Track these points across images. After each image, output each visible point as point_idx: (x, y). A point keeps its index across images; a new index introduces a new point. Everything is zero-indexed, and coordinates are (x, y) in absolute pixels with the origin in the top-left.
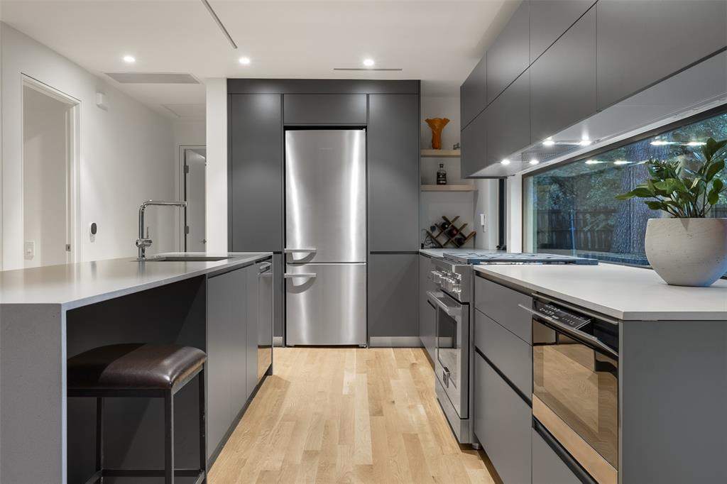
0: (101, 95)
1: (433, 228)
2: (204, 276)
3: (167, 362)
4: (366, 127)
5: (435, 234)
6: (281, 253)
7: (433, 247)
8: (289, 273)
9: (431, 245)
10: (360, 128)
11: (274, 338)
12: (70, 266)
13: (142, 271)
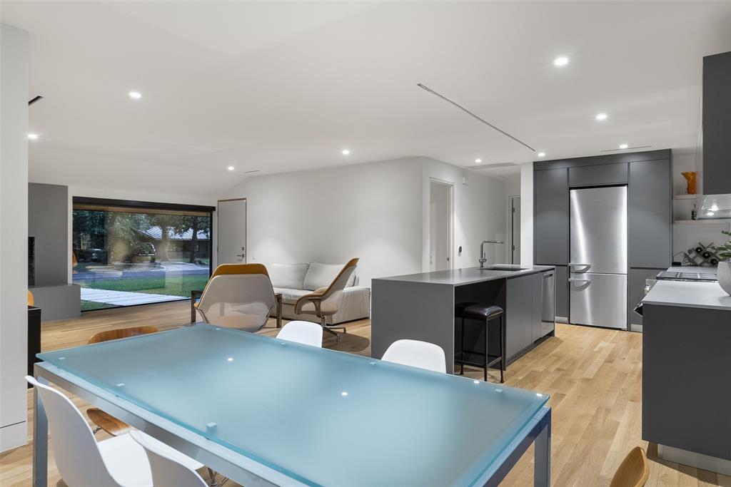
0: (464, 178)
1: (690, 252)
2: (505, 278)
3: (487, 309)
4: (627, 184)
5: (692, 256)
6: (567, 266)
7: (690, 266)
8: (572, 279)
9: (689, 264)
10: (624, 185)
11: (556, 317)
12: (449, 271)
13: (482, 274)
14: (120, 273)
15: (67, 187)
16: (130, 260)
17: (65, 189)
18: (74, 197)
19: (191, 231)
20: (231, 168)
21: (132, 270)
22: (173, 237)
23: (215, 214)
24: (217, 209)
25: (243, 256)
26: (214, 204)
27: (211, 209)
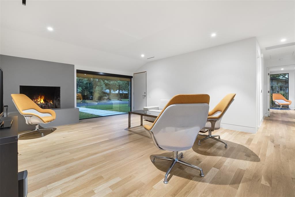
14: (97, 103)
15: (74, 65)
16: (100, 99)
17: (73, 66)
18: (77, 70)
19: (118, 91)
20: (143, 56)
22: (113, 92)
23: (132, 79)
24: (133, 77)
25: (145, 96)
26: (132, 75)
27: (131, 77)
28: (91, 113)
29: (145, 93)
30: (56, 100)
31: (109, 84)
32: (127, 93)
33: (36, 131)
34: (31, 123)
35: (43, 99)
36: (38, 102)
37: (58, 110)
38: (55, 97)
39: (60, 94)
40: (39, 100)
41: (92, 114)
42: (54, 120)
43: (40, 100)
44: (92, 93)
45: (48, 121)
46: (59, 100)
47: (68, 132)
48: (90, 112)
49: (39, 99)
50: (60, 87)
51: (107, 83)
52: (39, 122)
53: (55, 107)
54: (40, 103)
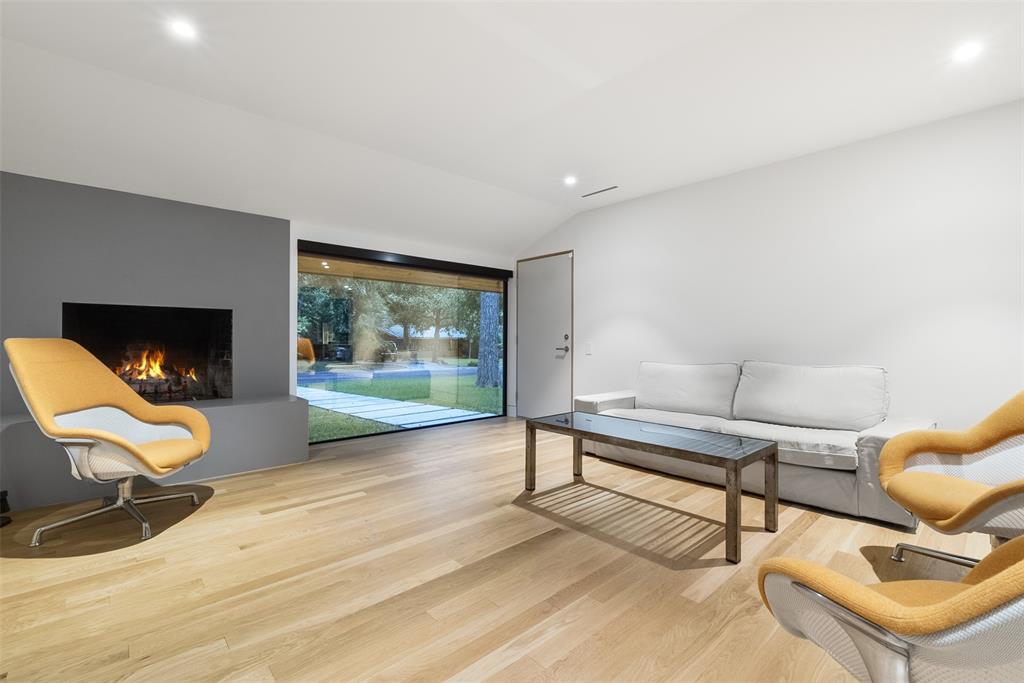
14: (370, 375)
15: (288, 222)
16: (381, 357)
17: (284, 225)
18: (299, 241)
19: (433, 329)
21: (385, 371)
22: (415, 335)
23: (512, 283)
24: (515, 275)
25: (567, 349)
26: (511, 267)
27: (504, 276)
28: (347, 411)
29: (566, 337)
30: (215, 363)
31: (402, 307)
32: (464, 336)
33: (121, 508)
34: (92, 477)
35: (158, 363)
36: (140, 373)
37: (220, 410)
38: (212, 354)
39: (231, 341)
40: (143, 368)
41: (349, 415)
42: (200, 456)
43: (149, 366)
44: (345, 338)
45: (173, 466)
46: (228, 366)
47: (263, 513)
48: (341, 406)
49: (144, 362)
50: (231, 311)
51: (397, 304)
52: (131, 469)
53: (210, 394)
54: (148, 375)
